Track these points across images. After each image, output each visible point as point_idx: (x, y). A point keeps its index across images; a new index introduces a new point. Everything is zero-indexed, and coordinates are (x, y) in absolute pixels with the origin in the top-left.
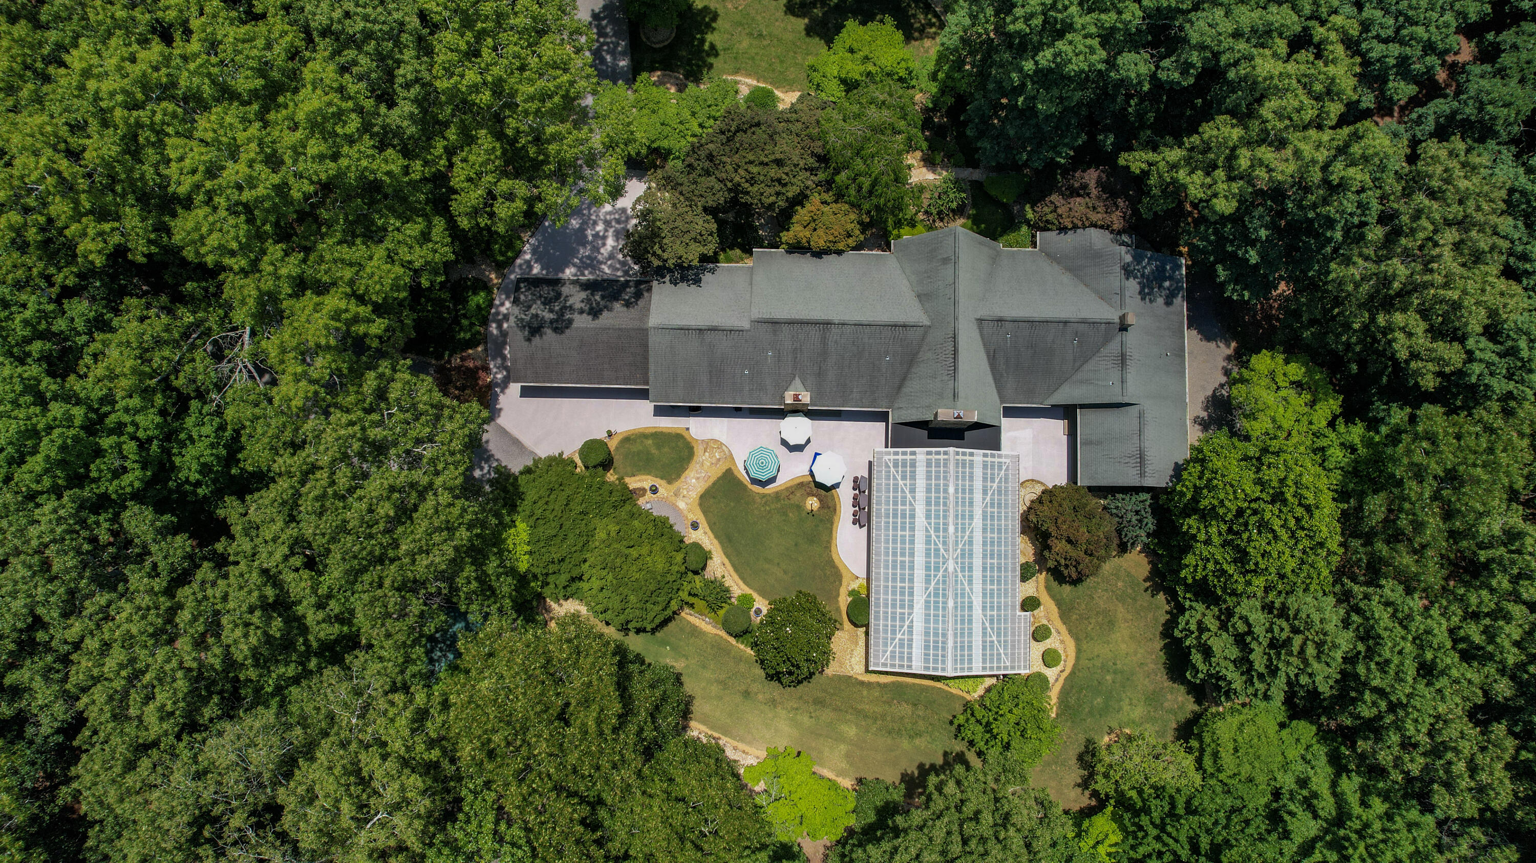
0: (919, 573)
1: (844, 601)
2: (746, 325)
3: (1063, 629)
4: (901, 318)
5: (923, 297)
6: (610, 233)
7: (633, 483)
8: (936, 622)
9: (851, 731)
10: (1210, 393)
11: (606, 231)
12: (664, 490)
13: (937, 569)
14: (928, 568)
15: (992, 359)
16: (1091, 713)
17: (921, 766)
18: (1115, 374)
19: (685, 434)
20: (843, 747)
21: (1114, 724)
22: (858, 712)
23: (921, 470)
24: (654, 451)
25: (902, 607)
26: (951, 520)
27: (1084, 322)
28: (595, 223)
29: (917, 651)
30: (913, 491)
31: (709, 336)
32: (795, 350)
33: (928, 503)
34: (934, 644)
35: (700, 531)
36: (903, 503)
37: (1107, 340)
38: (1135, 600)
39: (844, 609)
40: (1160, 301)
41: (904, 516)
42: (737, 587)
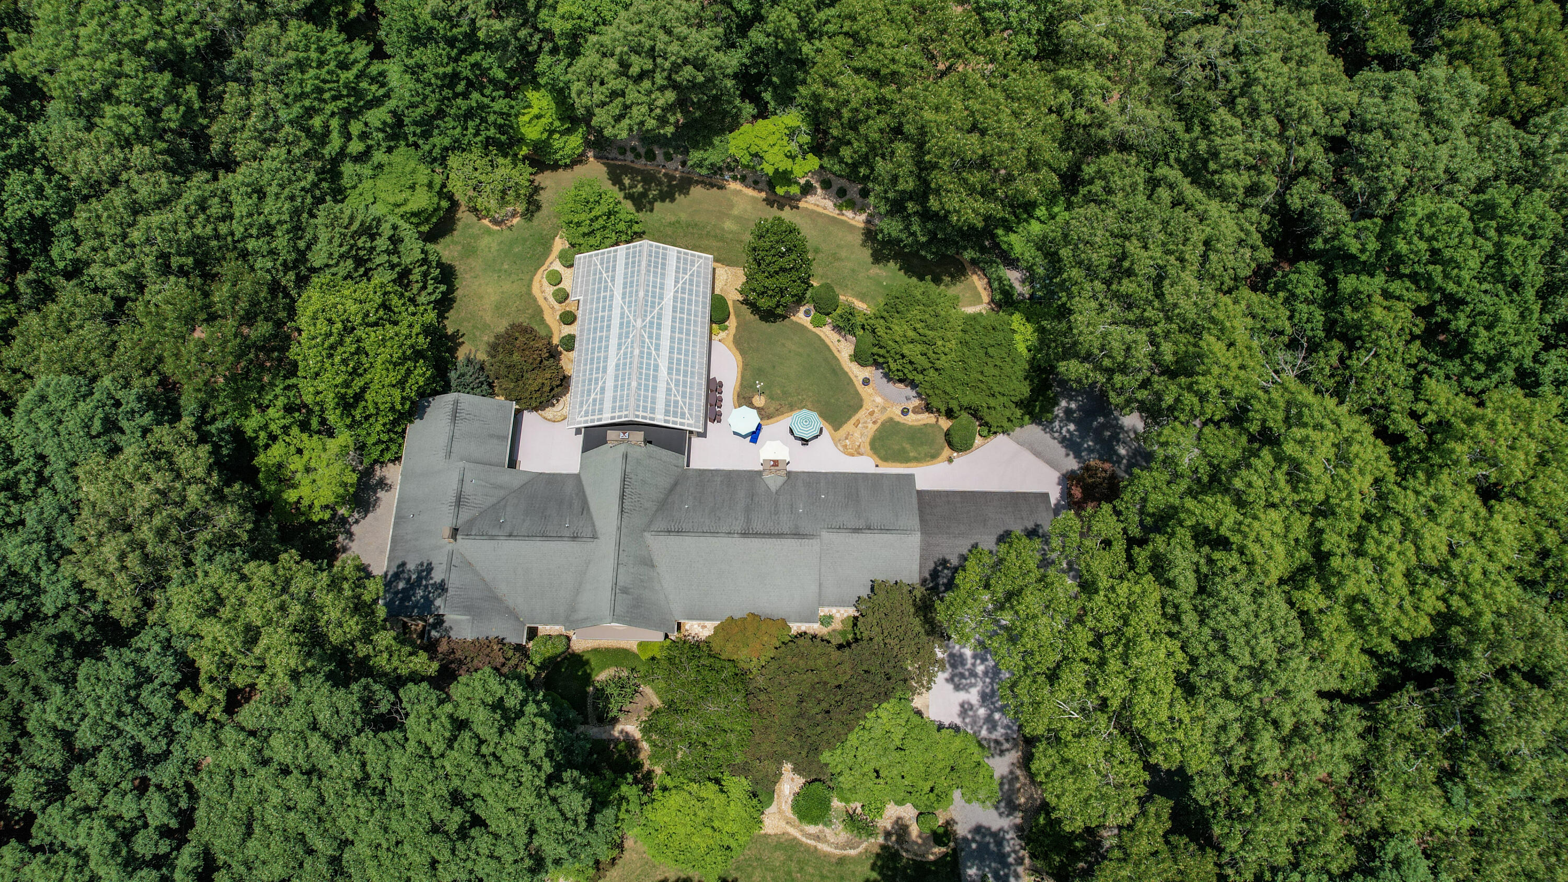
0: (667, 322)
1: (732, 323)
2: (824, 534)
3: (541, 302)
4: (673, 540)
5: (648, 563)
6: (970, 661)
7: (927, 418)
8: (655, 282)
9: (729, 225)
10: (370, 515)
11: (974, 665)
12: (895, 412)
13: (651, 323)
14: (659, 325)
15: (585, 507)
16: (525, 240)
17: (673, 200)
18: (468, 489)
19: (880, 462)
20: (735, 212)
21: (507, 232)
22: (722, 239)
23: (660, 405)
24: (908, 447)
25: (683, 299)
26: (636, 360)
27: (492, 537)
28: (986, 673)
29: (672, 263)
30: (669, 390)
31: (861, 524)
32: (776, 513)
33: (655, 378)
34: (658, 265)
35: (861, 378)
36: (677, 381)
37: (471, 522)
38: (475, 327)
39: (732, 317)
40: (411, 566)
41: (678, 370)
42: (827, 334)
